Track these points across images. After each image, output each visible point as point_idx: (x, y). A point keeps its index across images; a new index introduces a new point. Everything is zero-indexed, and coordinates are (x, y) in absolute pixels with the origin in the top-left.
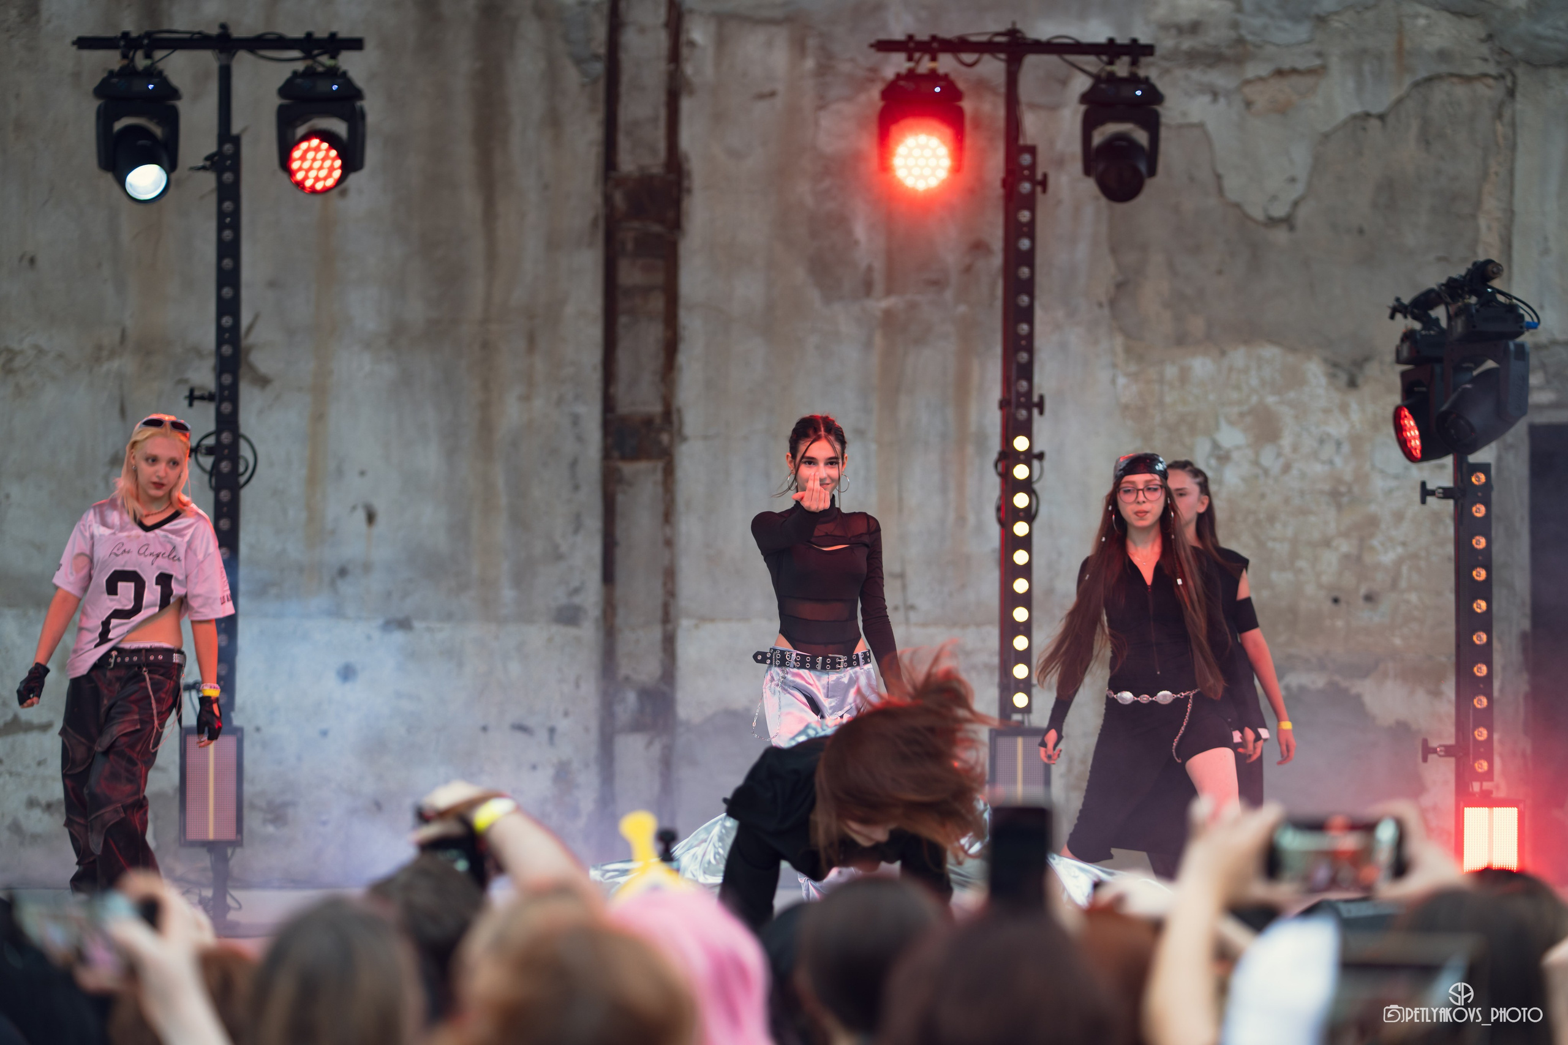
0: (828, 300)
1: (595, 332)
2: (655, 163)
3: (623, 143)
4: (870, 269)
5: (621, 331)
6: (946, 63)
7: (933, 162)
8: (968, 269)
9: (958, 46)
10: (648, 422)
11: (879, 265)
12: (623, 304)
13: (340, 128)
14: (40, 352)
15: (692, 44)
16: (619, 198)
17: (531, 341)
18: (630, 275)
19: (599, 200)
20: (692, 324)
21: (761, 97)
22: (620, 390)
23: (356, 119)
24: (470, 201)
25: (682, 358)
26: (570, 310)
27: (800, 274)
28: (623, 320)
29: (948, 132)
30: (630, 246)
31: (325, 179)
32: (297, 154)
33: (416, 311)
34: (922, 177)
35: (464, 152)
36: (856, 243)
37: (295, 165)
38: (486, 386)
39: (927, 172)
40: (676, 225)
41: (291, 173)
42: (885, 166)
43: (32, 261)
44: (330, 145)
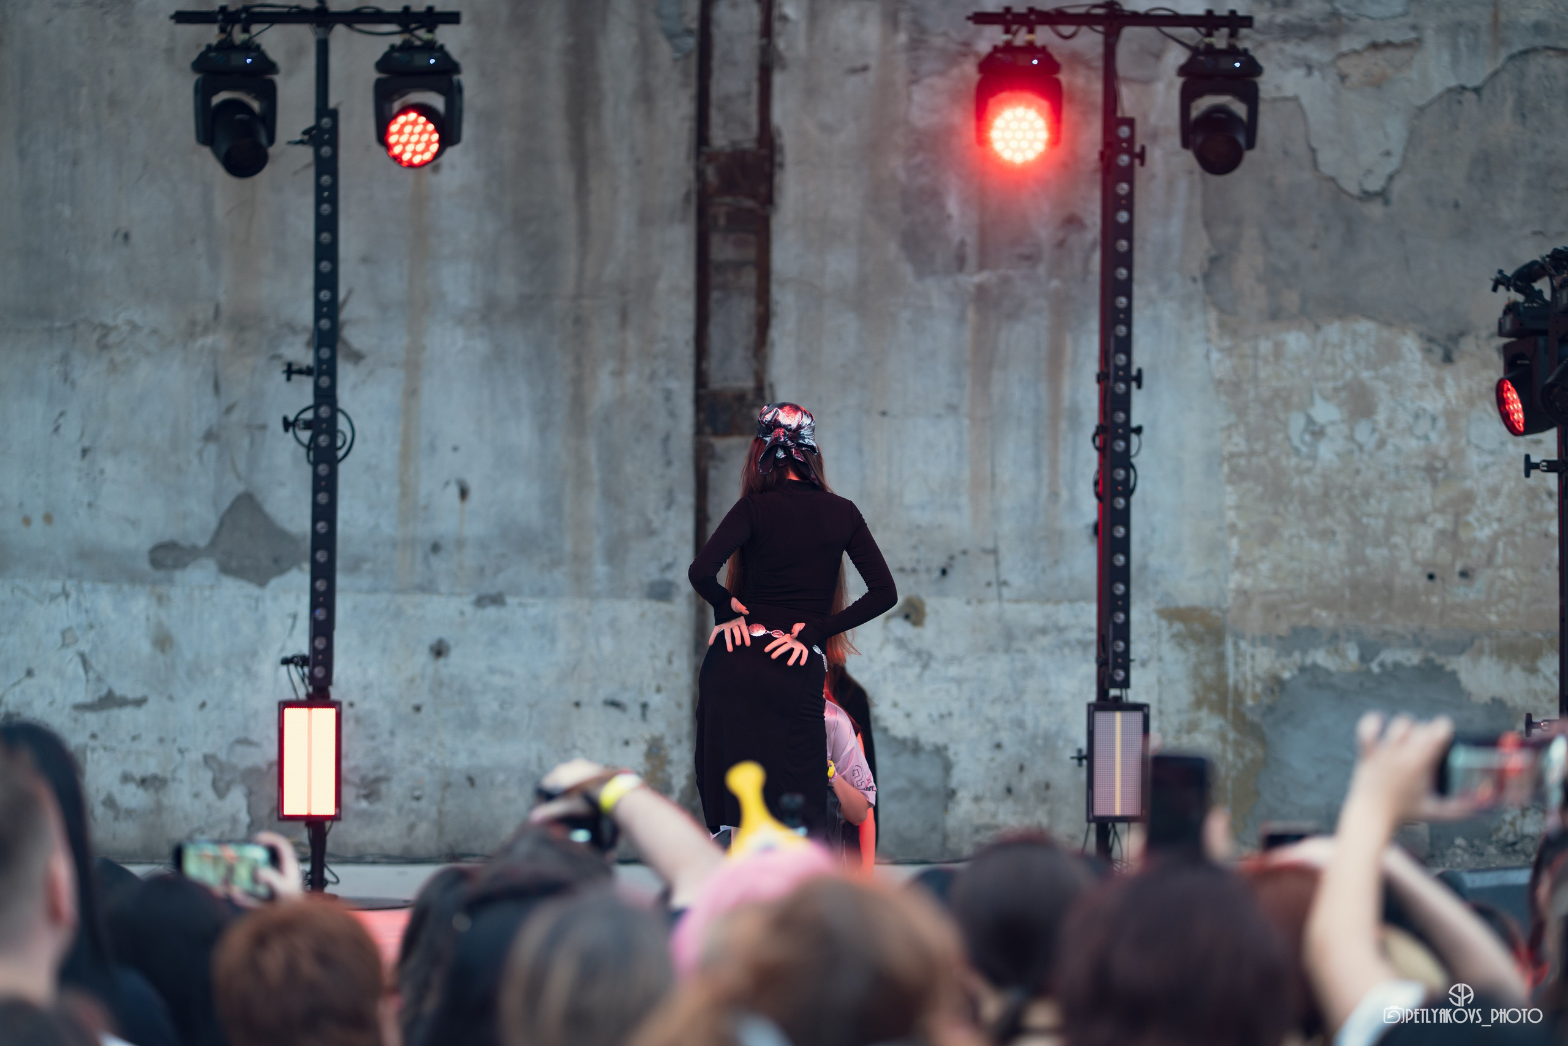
0: (920, 275)
1: (688, 307)
2: (747, 137)
3: (716, 118)
4: (963, 243)
5: (713, 306)
6: (1043, 36)
7: (1030, 135)
8: (1061, 244)
9: (1056, 18)
10: (740, 397)
11: (971, 240)
12: (715, 279)
13: (437, 101)
14: (135, 327)
15: (784, 18)
16: (711, 173)
17: (624, 317)
18: (723, 250)
19: (691, 175)
20: (784, 299)
21: (854, 71)
22: (712, 365)
23: (453, 93)
24: (563, 176)
25: (774, 333)
26: (662, 285)
27: (892, 249)
28: (715, 295)
29: (1045, 104)
30: (722, 221)
31: (422, 153)
32: (394, 128)
33: (509, 287)
34: (1019, 149)
35: (556, 128)
36: (949, 217)
37: (392, 139)
38: (578, 361)
39: (1024, 145)
40: (769, 200)
41: (388, 147)
42: (982, 139)
43: (126, 237)
44: (427, 119)
